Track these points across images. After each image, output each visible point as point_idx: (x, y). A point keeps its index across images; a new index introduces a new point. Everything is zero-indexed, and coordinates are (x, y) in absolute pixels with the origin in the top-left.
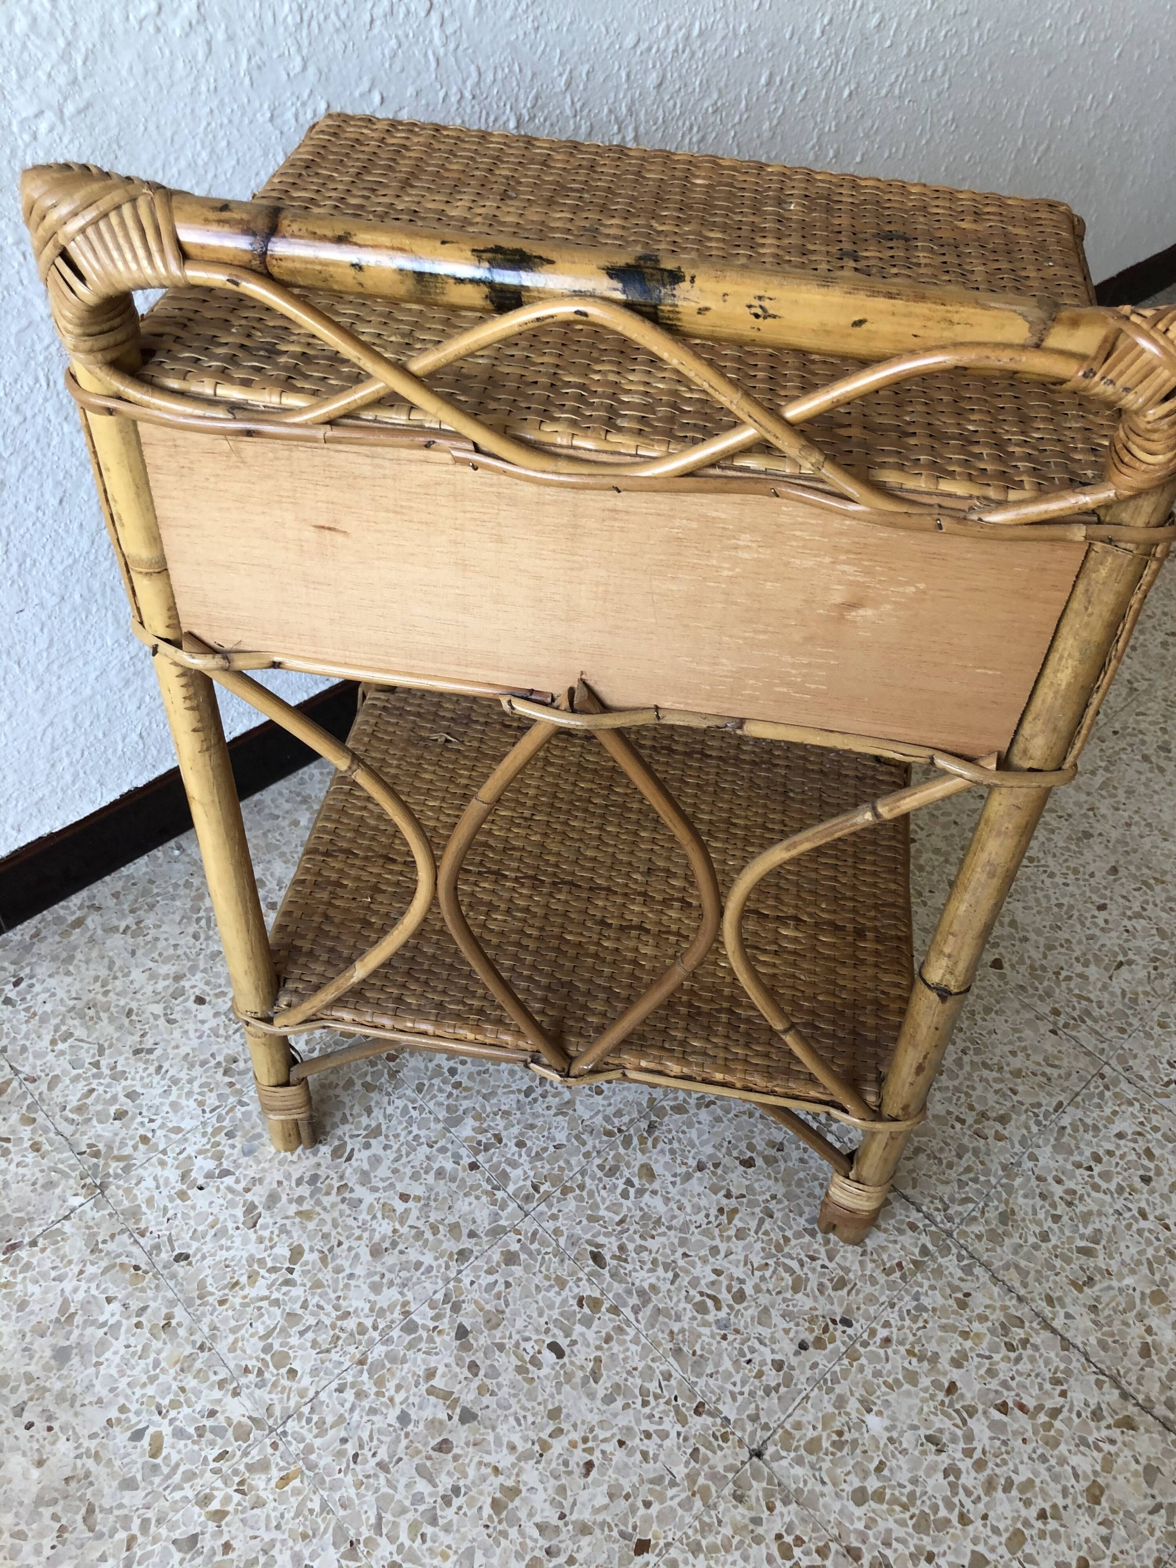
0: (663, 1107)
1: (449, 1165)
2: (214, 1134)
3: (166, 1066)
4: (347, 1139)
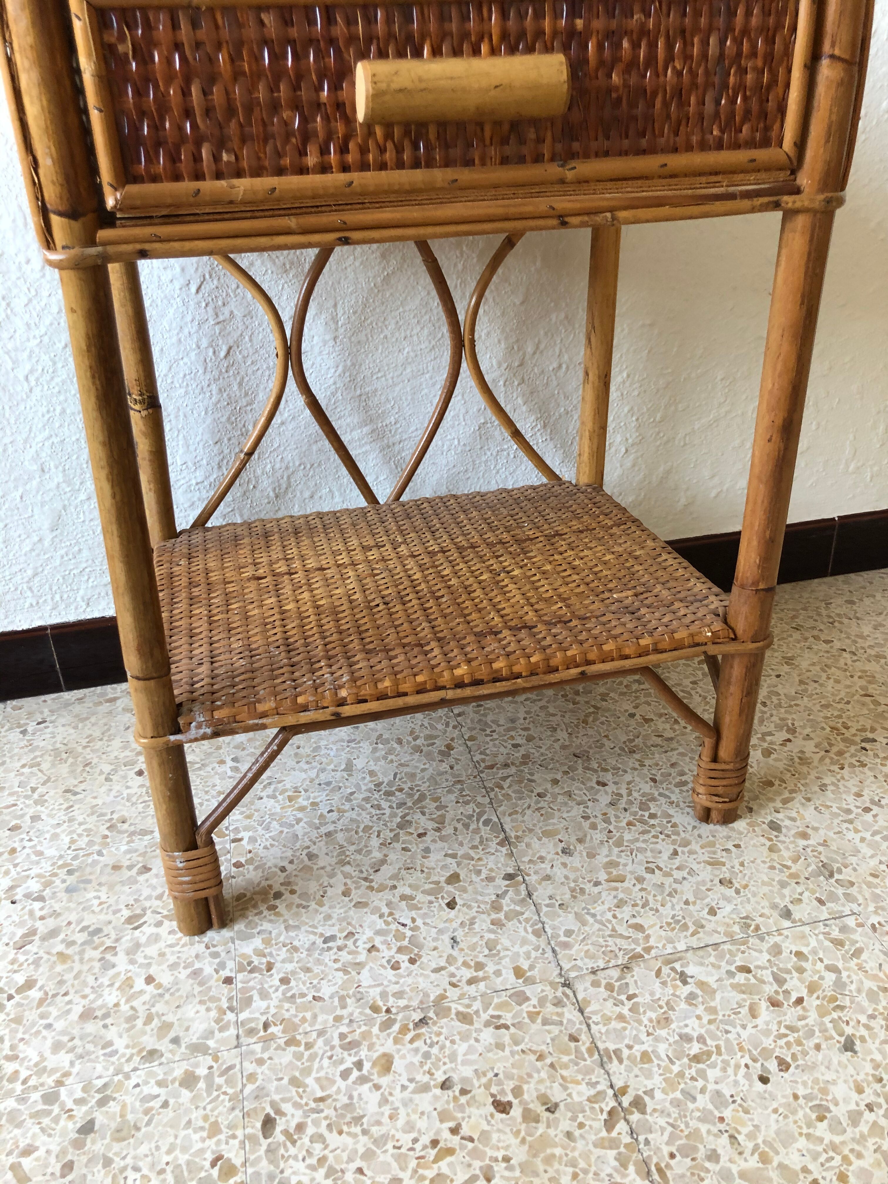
0: (449, 1009)
1: (208, 970)
2: (60, 867)
3: (76, 807)
4: (148, 912)
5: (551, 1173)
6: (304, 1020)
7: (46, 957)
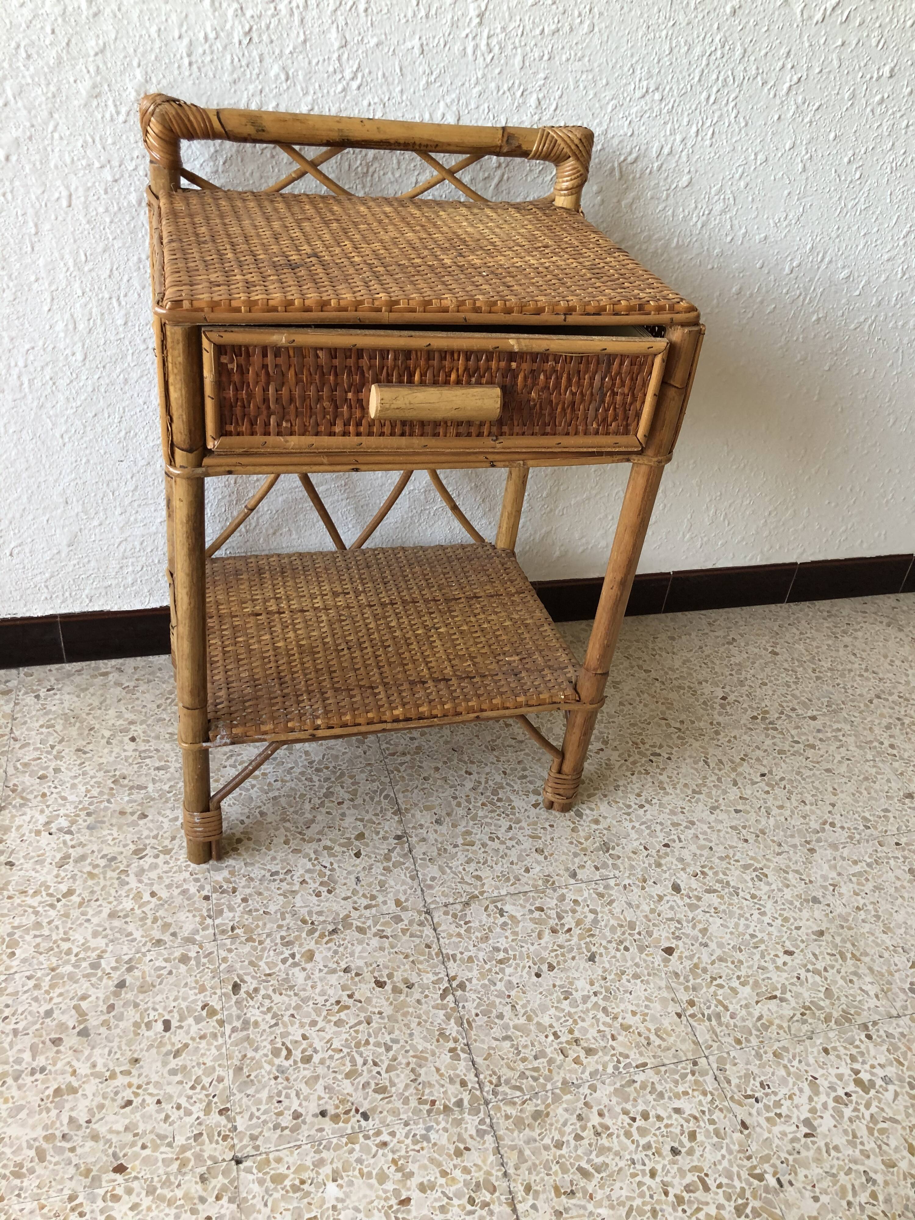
0: (352, 924)
1: (193, 890)
2: (81, 810)
4: (149, 847)
5: (406, 1022)
6: (257, 926)
7: (79, 874)
